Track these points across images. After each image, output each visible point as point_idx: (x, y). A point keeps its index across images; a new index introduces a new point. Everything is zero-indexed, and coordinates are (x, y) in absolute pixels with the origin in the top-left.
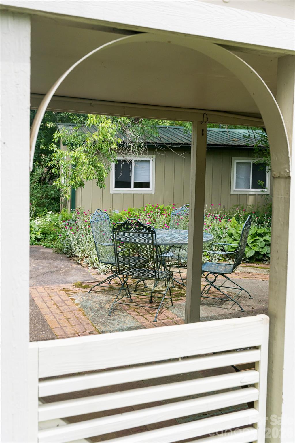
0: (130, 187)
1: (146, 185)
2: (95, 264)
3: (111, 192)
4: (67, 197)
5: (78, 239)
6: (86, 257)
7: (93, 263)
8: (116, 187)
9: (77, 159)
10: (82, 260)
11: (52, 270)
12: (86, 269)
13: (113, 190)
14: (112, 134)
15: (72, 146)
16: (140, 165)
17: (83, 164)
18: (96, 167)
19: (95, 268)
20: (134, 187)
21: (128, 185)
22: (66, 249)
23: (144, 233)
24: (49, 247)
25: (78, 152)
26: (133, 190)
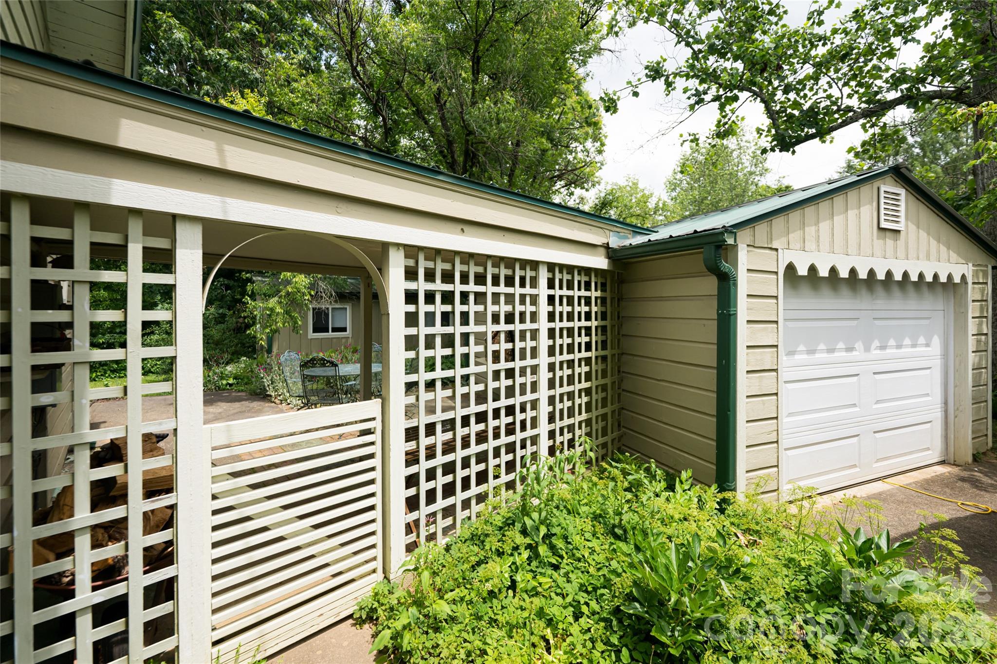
0: (328, 332)
1: (344, 329)
2: (288, 401)
3: (309, 337)
4: (263, 343)
5: (271, 380)
6: (280, 395)
7: (286, 400)
8: (314, 332)
9: (272, 310)
10: (276, 398)
11: (244, 409)
12: (280, 406)
13: (311, 335)
14: (305, 287)
15: (267, 296)
16: (337, 313)
17: (278, 314)
18: (290, 316)
19: (289, 404)
20: (332, 332)
21: (326, 330)
22: (259, 391)
23: (328, 366)
24: (242, 391)
25: (273, 302)
26: (330, 334)
